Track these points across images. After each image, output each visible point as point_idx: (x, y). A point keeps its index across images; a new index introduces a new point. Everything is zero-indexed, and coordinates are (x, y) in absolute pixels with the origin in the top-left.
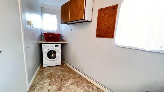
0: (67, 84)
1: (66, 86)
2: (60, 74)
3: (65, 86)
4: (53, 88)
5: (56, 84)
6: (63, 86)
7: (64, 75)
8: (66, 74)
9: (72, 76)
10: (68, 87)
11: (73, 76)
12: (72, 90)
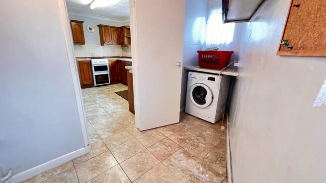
0: (177, 162)
1: (171, 163)
2: (193, 138)
3: (172, 161)
4: (158, 149)
5: (167, 146)
6: (169, 158)
7: (196, 144)
8: (201, 145)
9: (207, 158)
10: (171, 167)
11: (207, 160)
12: (170, 177)
